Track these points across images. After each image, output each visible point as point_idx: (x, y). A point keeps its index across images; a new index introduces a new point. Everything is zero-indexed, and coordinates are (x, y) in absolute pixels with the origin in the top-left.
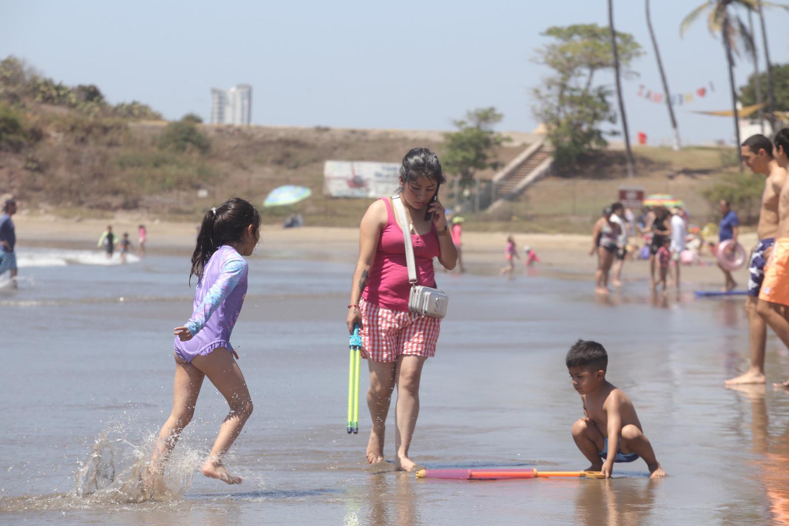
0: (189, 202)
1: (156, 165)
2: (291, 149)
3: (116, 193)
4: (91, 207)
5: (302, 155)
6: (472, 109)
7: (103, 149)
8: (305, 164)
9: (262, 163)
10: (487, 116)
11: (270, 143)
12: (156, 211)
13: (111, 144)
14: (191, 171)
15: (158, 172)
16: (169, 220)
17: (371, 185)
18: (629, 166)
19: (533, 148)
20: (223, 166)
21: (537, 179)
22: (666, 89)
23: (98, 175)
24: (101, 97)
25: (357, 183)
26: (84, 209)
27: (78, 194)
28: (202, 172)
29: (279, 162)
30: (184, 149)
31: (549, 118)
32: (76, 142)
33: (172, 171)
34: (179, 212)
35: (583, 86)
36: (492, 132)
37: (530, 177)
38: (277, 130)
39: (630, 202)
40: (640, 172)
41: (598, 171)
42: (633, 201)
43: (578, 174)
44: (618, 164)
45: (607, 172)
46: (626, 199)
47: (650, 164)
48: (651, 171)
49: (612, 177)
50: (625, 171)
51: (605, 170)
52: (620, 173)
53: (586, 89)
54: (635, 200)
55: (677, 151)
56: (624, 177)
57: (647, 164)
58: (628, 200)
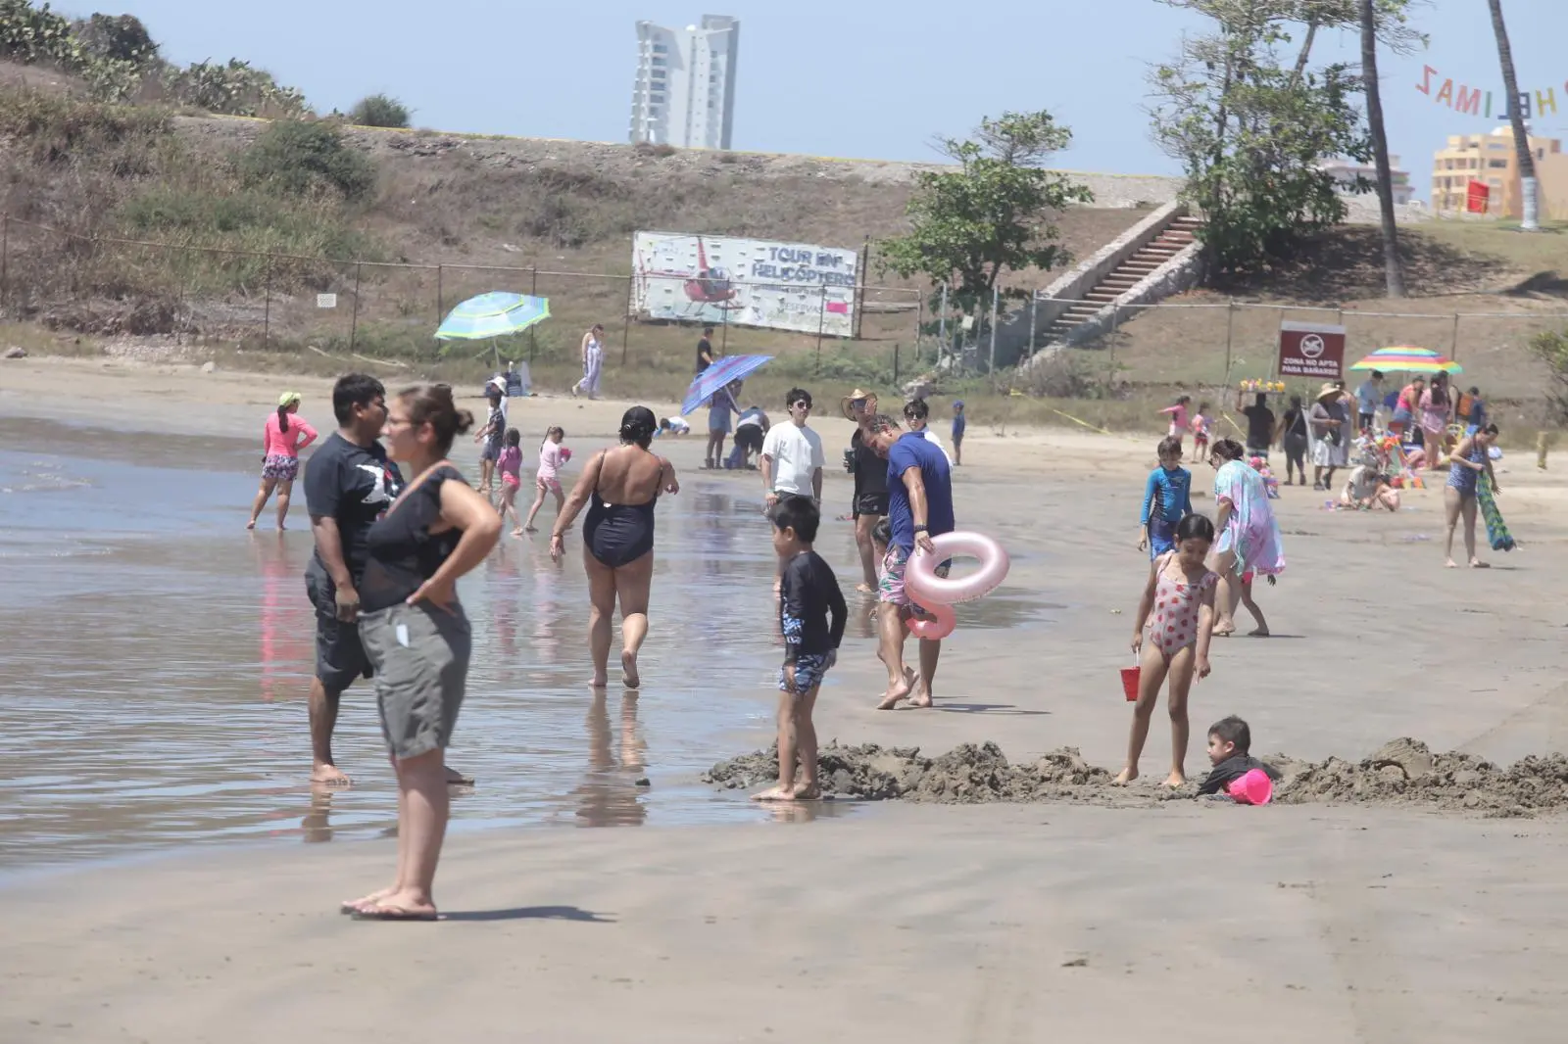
0: (295, 321)
1: (225, 226)
2: (570, 197)
3: (117, 291)
4: (53, 325)
5: (597, 212)
6: (995, 116)
7: (103, 178)
8: (603, 237)
9: (495, 229)
10: (1031, 132)
11: (520, 179)
12: (212, 341)
13: (123, 170)
14: (309, 245)
15: (226, 242)
16: (240, 364)
17: (743, 296)
18: (1390, 270)
19: (1160, 214)
20: (393, 235)
21: (1153, 296)
22: (1510, 76)
23: (79, 246)
24: (152, 48)
25: (711, 287)
26: (35, 329)
27: (24, 290)
28: (338, 248)
29: (539, 230)
30: (302, 188)
31: (1195, 142)
32: (38, 159)
33: (262, 241)
34: (269, 343)
35: (1287, 65)
36: (1040, 174)
37: (1138, 289)
38: (542, 148)
39: (1308, 362)
40: (1420, 283)
41: (1313, 277)
42: (1314, 363)
43: (1263, 285)
44: (1368, 262)
45: (1337, 280)
46: (1299, 355)
47: (1449, 264)
48: (1446, 281)
49: (1348, 294)
50: (1382, 279)
51: (1332, 277)
52: (1369, 285)
53: (1297, 74)
54: (1318, 359)
55: (1529, 231)
56: (1375, 296)
57: (1443, 264)
58: (1305, 358)
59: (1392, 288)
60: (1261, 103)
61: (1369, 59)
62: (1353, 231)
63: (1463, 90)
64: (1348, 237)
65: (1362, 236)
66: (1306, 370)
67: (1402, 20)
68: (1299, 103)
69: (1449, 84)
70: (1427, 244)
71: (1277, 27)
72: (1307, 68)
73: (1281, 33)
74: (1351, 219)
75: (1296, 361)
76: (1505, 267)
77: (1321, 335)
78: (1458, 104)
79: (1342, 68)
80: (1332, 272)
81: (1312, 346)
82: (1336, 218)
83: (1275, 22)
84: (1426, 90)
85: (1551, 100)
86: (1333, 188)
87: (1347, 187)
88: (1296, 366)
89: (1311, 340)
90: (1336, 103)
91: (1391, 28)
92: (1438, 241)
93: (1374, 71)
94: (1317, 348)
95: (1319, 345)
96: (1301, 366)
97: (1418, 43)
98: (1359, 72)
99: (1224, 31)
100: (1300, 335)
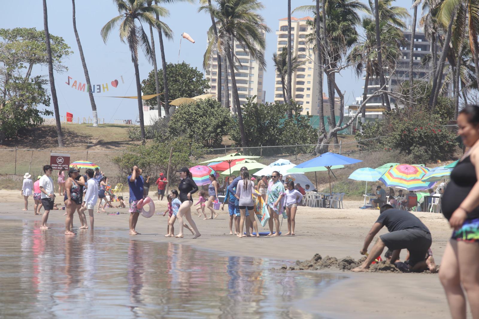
18: (59, 138)
35: (24, 76)
39: (59, 165)
40: (67, 142)
41: (34, 141)
42: (61, 166)
43: (19, 144)
44: (50, 137)
45: (41, 142)
46: (56, 163)
47: (75, 137)
48: (75, 142)
49: (46, 146)
50: (56, 142)
51: (40, 141)
52: (52, 144)
53: (27, 79)
54: (62, 165)
55: (95, 127)
56: (55, 147)
57: (73, 137)
58: (58, 164)
59: (60, 144)
60: (17, 88)
61: (51, 75)
62: (44, 127)
63: (80, 84)
64: (43, 129)
65: (47, 129)
66: (58, 168)
67: (60, 62)
68: (29, 87)
69: (76, 82)
70: (67, 131)
71: (22, 64)
72: (30, 77)
73: (23, 66)
74: (45, 124)
75: (55, 165)
76: (92, 138)
77: (63, 157)
78: (79, 88)
79: (40, 77)
80: (40, 140)
81: (60, 160)
82: (41, 123)
83: (22, 63)
84: (69, 84)
85: (107, 87)
86: (39, 114)
87: (43, 113)
88: (55, 167)
89: (60, 158)
90: (40, 87)
91: (56, 65)
92: (70, 130)
93: (53, 78)
94: (62, 161)
95: (62, 160)
96: (57, 167)
97: (65, 70)
98: (48, 78)
99: (5, 65)
100: (56, 157)
